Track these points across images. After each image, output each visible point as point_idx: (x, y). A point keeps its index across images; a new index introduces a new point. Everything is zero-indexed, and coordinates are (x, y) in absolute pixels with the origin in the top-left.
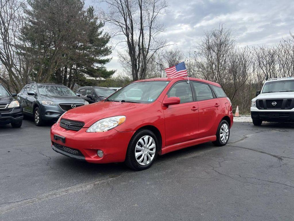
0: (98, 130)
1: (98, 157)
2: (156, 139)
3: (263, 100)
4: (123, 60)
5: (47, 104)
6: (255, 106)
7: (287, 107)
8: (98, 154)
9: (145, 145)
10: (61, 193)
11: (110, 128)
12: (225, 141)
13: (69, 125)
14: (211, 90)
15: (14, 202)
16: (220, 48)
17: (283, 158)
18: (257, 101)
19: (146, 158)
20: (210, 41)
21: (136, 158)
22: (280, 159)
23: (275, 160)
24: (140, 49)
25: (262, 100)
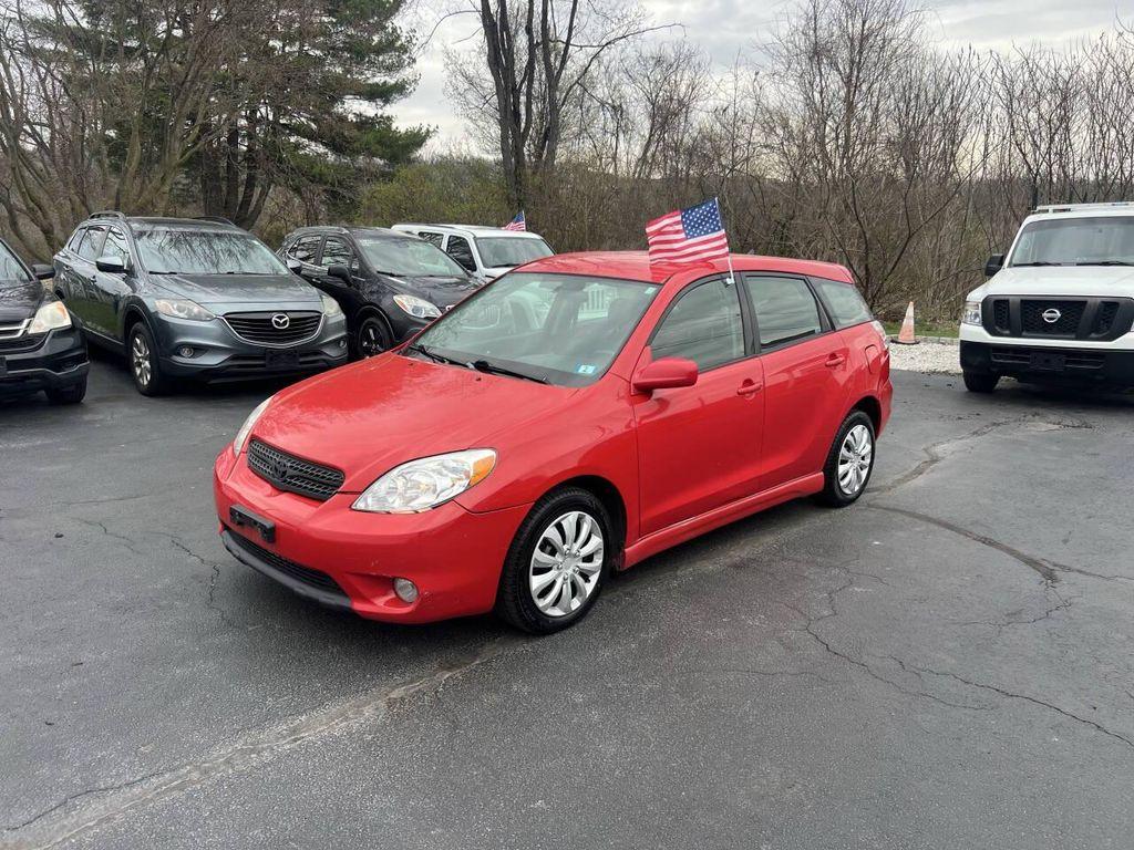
0: (396, 505)
1: (399, 601)
2: (606, 519)
3: (1011, 298)
4: (467, 86)
5: (176, 313)
6: (978, 320)
7: (1097, 331)
8: (400, 593)
9: (565, 547)
10: (276, 740)
11: (441, 499)
12: (857, 488)
13: (285, 473)
14: (816, 302)
15: (117, 784)
16: (860, 53)
17: (1058, 573)
18: (985, 302)
19: (567, 590)
20: (823, 22)
21: (534, 595)
22: (1050, 576)
23: (1030, 580)
24: (532, 47)
25: (1008, 301)
